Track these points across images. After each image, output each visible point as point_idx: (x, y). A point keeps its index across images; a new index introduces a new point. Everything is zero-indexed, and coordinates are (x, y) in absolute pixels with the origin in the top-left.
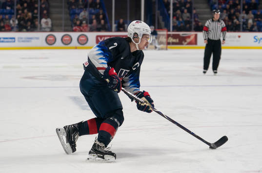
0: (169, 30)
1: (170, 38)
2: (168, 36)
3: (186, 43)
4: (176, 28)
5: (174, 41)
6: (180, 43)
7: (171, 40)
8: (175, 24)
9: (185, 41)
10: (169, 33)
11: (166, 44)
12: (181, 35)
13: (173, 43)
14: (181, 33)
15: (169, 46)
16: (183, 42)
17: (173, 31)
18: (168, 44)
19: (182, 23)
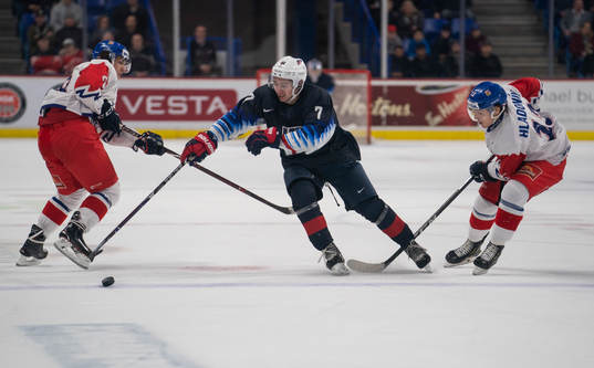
0: (376, 74)
1: (379, 101)
2: (374, 93)
3: (438, 119)
4: (401, 67)
5: (396, 110)
6: (417, 120)
7: (384, 108)
8: (399, 53)
9: (436, 113)
10: (375, 83)
11: (366, 121)
12: (419, 91)
13: (393, 120)
14: (419, 84)
15: (375, 129)
16: (428, 116)
17: (390, 77)
18: (375, 121)
19: (420, 45)
